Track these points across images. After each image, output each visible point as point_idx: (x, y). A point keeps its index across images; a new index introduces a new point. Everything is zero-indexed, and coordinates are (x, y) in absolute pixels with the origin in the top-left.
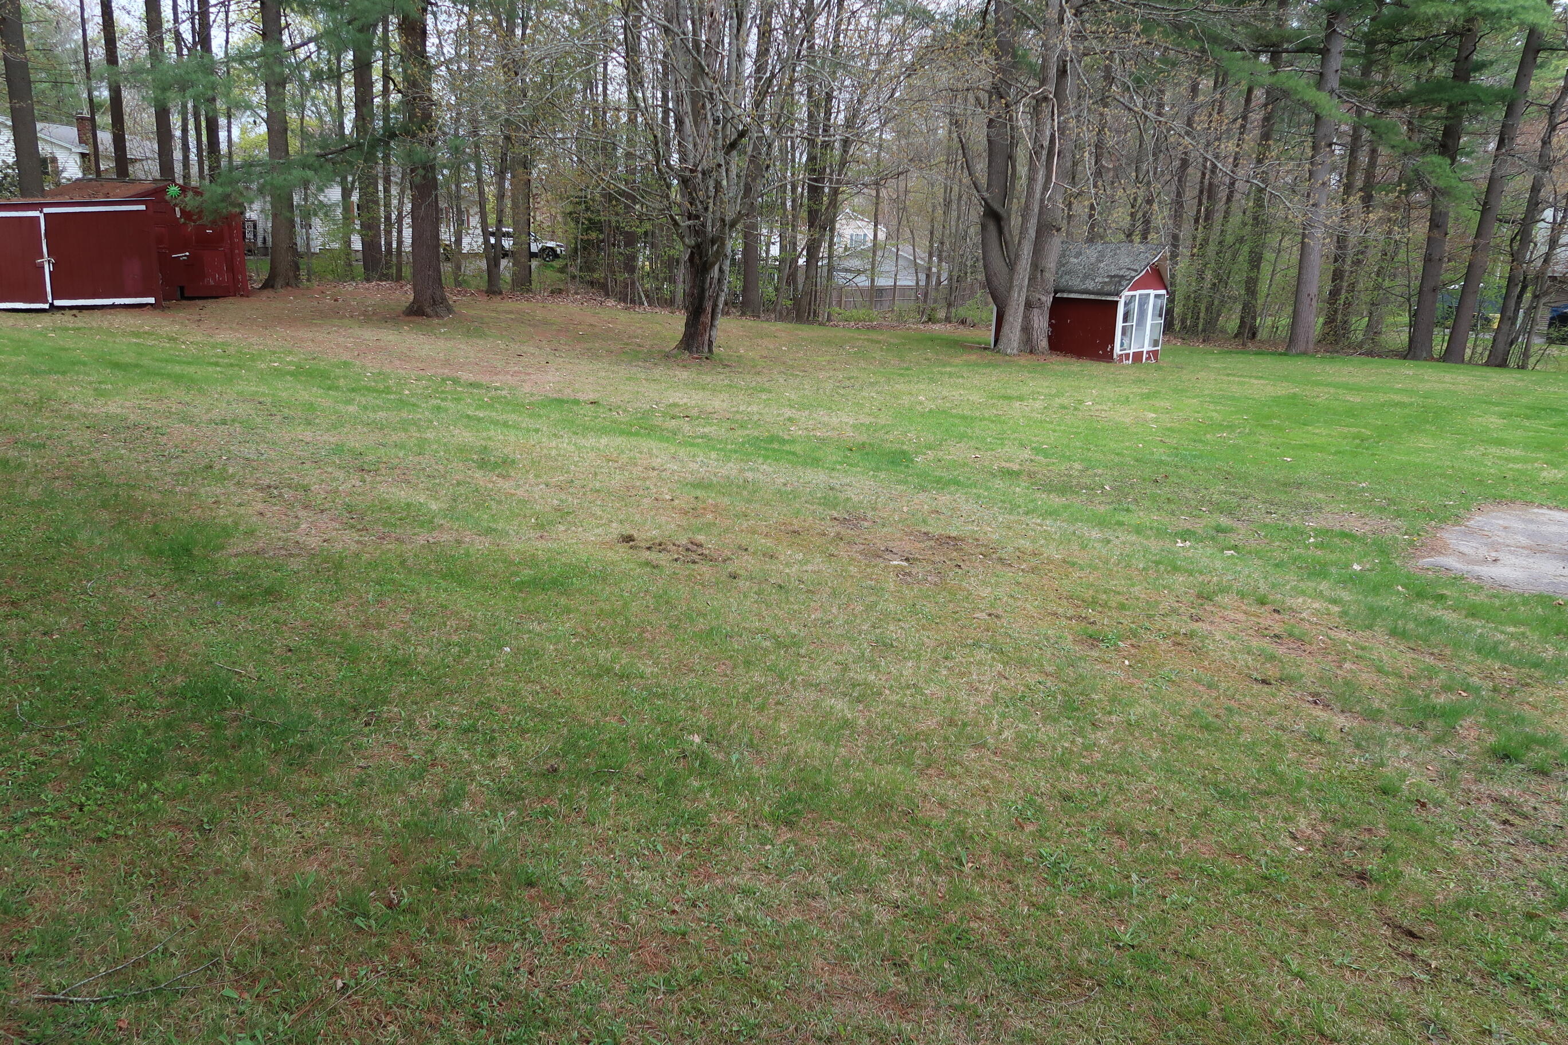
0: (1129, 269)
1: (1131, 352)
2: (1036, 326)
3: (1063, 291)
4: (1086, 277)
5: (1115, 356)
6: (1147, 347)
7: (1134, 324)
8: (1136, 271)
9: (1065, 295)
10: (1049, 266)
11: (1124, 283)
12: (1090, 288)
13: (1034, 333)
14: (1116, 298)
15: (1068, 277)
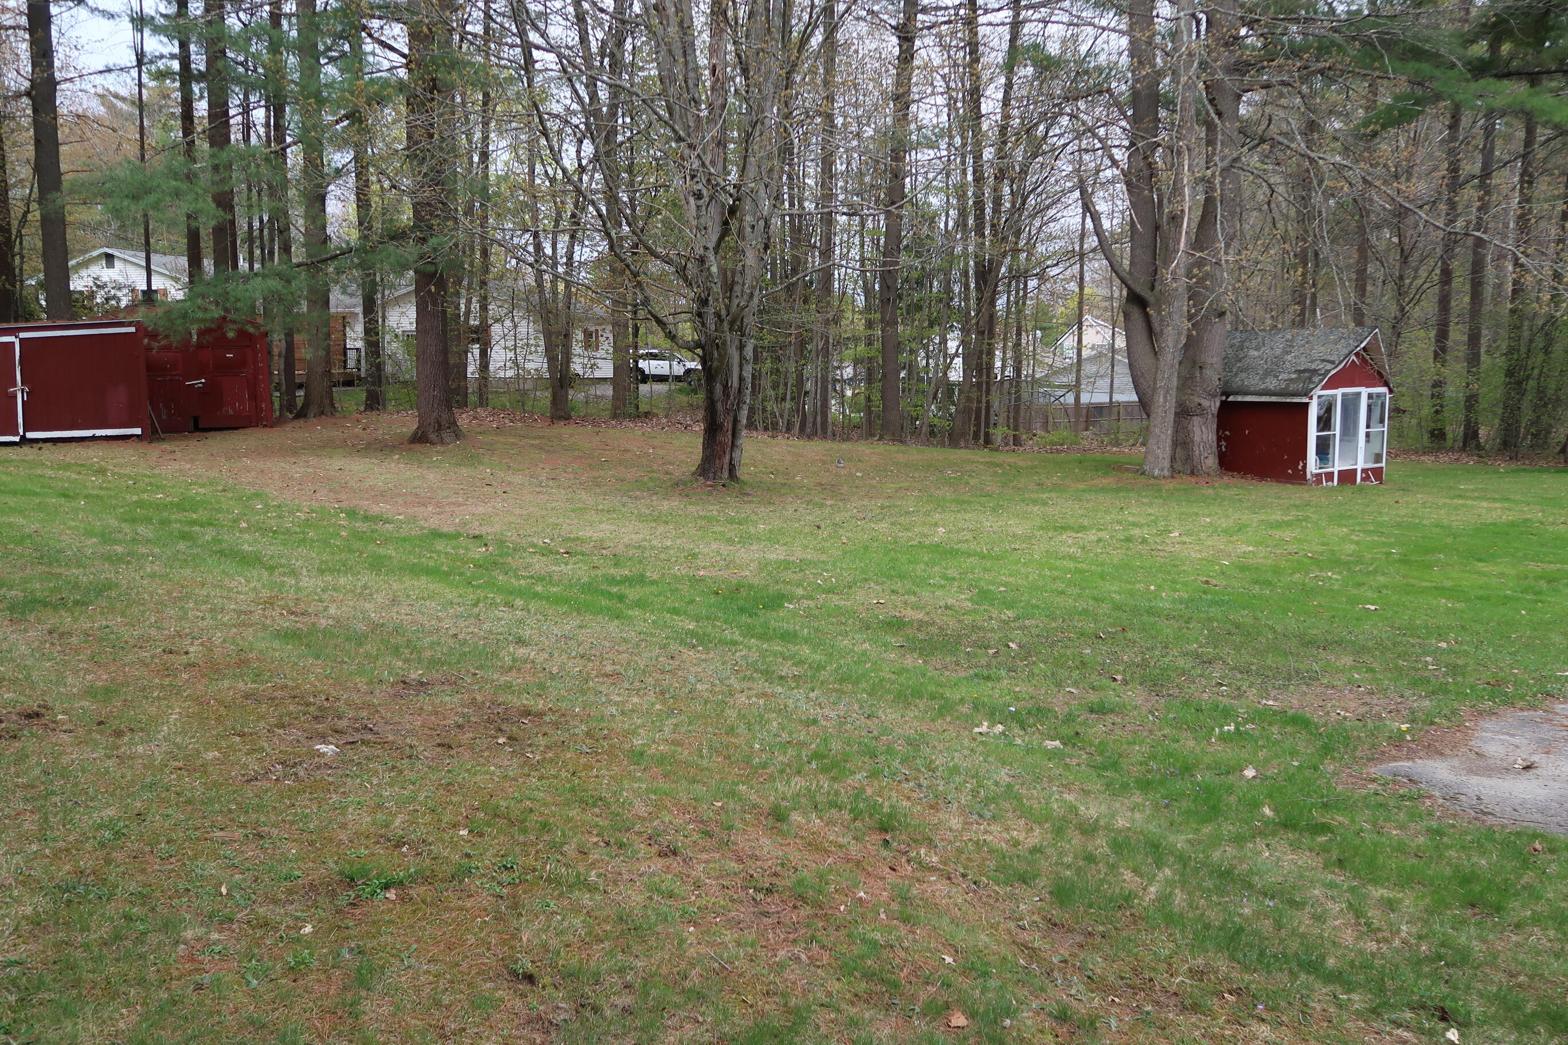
0: (1324, 361)
1: (1336, 470)
2: (1197, 439)
3: (1236, 393)
4: (1267, 373)
5: (1309, 476)
6: (1360, 465)
7: (1338, 432)
8: (1332, 362)
9: (1240, 399)
10: (1210, 360)
11: (1316, 379)
12: (1271, 387)
13: (1196, 448)
14: (1305, 400)
15: (1243, 375)
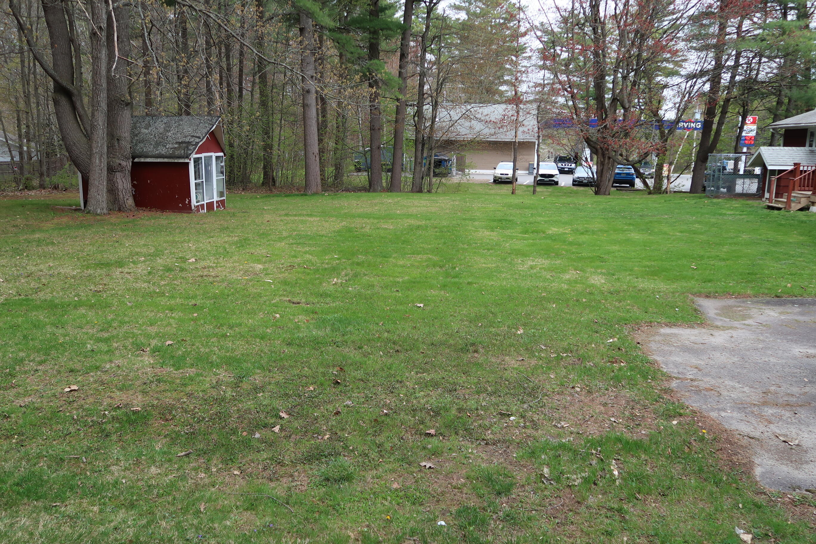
0: (193, 136)
1: (205, 203)
2: (120, 187)
3: (140, 157)
4: (157, 144)
5: (193, 208)
6: (216, 199)
7: (204, 180)
8: (199, 138)
9: (142, 160)
10: (124, 135)
11: (191, 148)
12: (163, 153)
13: (120, 193)
14: (187, 161)
15: (142, 145)
